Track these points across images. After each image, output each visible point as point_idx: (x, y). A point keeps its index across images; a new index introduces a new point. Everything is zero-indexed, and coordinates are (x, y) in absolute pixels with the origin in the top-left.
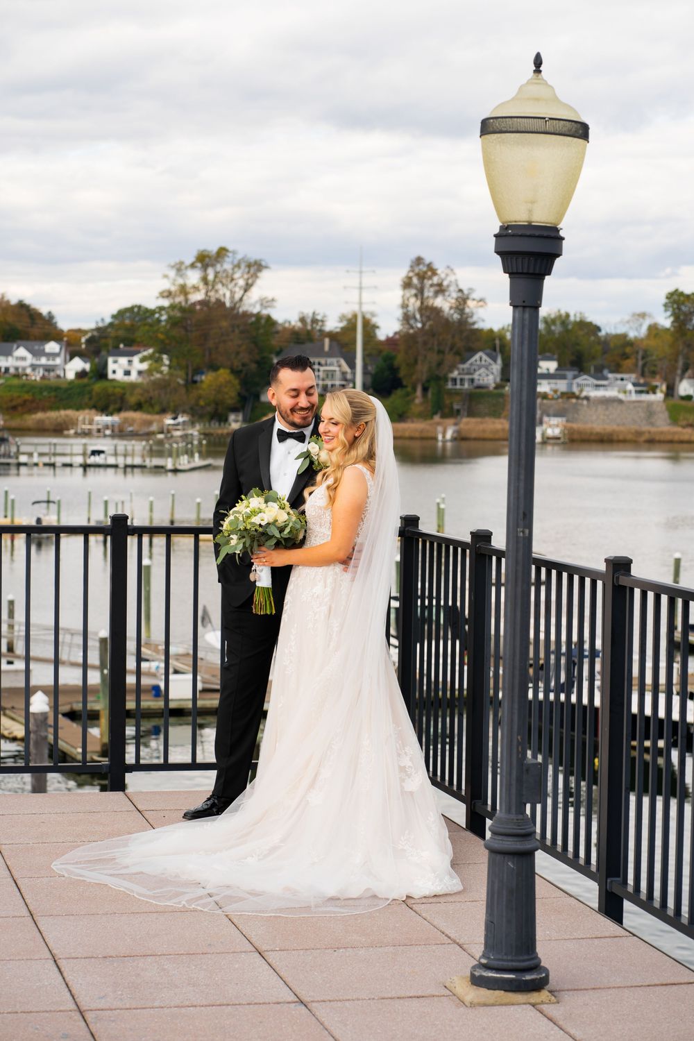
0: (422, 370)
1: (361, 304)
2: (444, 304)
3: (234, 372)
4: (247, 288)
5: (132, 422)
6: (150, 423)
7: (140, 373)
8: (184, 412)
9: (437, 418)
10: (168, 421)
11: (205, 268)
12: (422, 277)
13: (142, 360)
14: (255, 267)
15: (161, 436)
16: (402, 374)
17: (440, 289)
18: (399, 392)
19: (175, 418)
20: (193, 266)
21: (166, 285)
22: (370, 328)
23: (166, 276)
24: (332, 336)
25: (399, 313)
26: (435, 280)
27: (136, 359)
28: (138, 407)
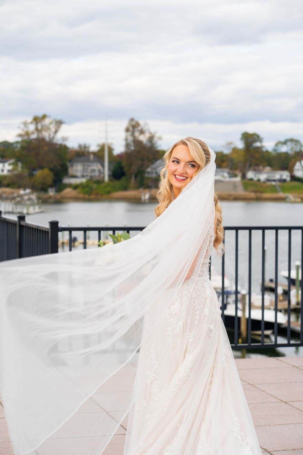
0: (134, 168)
1: (106, 139)
2: (143, 138)
3: (51, 170)
4: (56, 132)
5: (5, 193)
6: (13, 193)
7: (9, 171)
8: (29, 188)
9: (141, 190)
10: (22, 192)
11: (37, 123)
12: (134, 127)
13: (10, 165)
14: (59, 123)
15: (18, 199)
16: (126, 169)
17: (142, 132)
18: (124, 179)
19: (25, 190)
20: (31, 123)
21: (20, 132)
22: (110, 150)
23: (19, 127)
24: (94, 154)
25: (124, 143)
26: (139, 128)
27: (6, 165)
28: (8, 186)
